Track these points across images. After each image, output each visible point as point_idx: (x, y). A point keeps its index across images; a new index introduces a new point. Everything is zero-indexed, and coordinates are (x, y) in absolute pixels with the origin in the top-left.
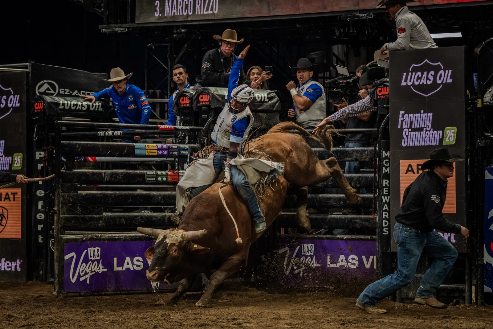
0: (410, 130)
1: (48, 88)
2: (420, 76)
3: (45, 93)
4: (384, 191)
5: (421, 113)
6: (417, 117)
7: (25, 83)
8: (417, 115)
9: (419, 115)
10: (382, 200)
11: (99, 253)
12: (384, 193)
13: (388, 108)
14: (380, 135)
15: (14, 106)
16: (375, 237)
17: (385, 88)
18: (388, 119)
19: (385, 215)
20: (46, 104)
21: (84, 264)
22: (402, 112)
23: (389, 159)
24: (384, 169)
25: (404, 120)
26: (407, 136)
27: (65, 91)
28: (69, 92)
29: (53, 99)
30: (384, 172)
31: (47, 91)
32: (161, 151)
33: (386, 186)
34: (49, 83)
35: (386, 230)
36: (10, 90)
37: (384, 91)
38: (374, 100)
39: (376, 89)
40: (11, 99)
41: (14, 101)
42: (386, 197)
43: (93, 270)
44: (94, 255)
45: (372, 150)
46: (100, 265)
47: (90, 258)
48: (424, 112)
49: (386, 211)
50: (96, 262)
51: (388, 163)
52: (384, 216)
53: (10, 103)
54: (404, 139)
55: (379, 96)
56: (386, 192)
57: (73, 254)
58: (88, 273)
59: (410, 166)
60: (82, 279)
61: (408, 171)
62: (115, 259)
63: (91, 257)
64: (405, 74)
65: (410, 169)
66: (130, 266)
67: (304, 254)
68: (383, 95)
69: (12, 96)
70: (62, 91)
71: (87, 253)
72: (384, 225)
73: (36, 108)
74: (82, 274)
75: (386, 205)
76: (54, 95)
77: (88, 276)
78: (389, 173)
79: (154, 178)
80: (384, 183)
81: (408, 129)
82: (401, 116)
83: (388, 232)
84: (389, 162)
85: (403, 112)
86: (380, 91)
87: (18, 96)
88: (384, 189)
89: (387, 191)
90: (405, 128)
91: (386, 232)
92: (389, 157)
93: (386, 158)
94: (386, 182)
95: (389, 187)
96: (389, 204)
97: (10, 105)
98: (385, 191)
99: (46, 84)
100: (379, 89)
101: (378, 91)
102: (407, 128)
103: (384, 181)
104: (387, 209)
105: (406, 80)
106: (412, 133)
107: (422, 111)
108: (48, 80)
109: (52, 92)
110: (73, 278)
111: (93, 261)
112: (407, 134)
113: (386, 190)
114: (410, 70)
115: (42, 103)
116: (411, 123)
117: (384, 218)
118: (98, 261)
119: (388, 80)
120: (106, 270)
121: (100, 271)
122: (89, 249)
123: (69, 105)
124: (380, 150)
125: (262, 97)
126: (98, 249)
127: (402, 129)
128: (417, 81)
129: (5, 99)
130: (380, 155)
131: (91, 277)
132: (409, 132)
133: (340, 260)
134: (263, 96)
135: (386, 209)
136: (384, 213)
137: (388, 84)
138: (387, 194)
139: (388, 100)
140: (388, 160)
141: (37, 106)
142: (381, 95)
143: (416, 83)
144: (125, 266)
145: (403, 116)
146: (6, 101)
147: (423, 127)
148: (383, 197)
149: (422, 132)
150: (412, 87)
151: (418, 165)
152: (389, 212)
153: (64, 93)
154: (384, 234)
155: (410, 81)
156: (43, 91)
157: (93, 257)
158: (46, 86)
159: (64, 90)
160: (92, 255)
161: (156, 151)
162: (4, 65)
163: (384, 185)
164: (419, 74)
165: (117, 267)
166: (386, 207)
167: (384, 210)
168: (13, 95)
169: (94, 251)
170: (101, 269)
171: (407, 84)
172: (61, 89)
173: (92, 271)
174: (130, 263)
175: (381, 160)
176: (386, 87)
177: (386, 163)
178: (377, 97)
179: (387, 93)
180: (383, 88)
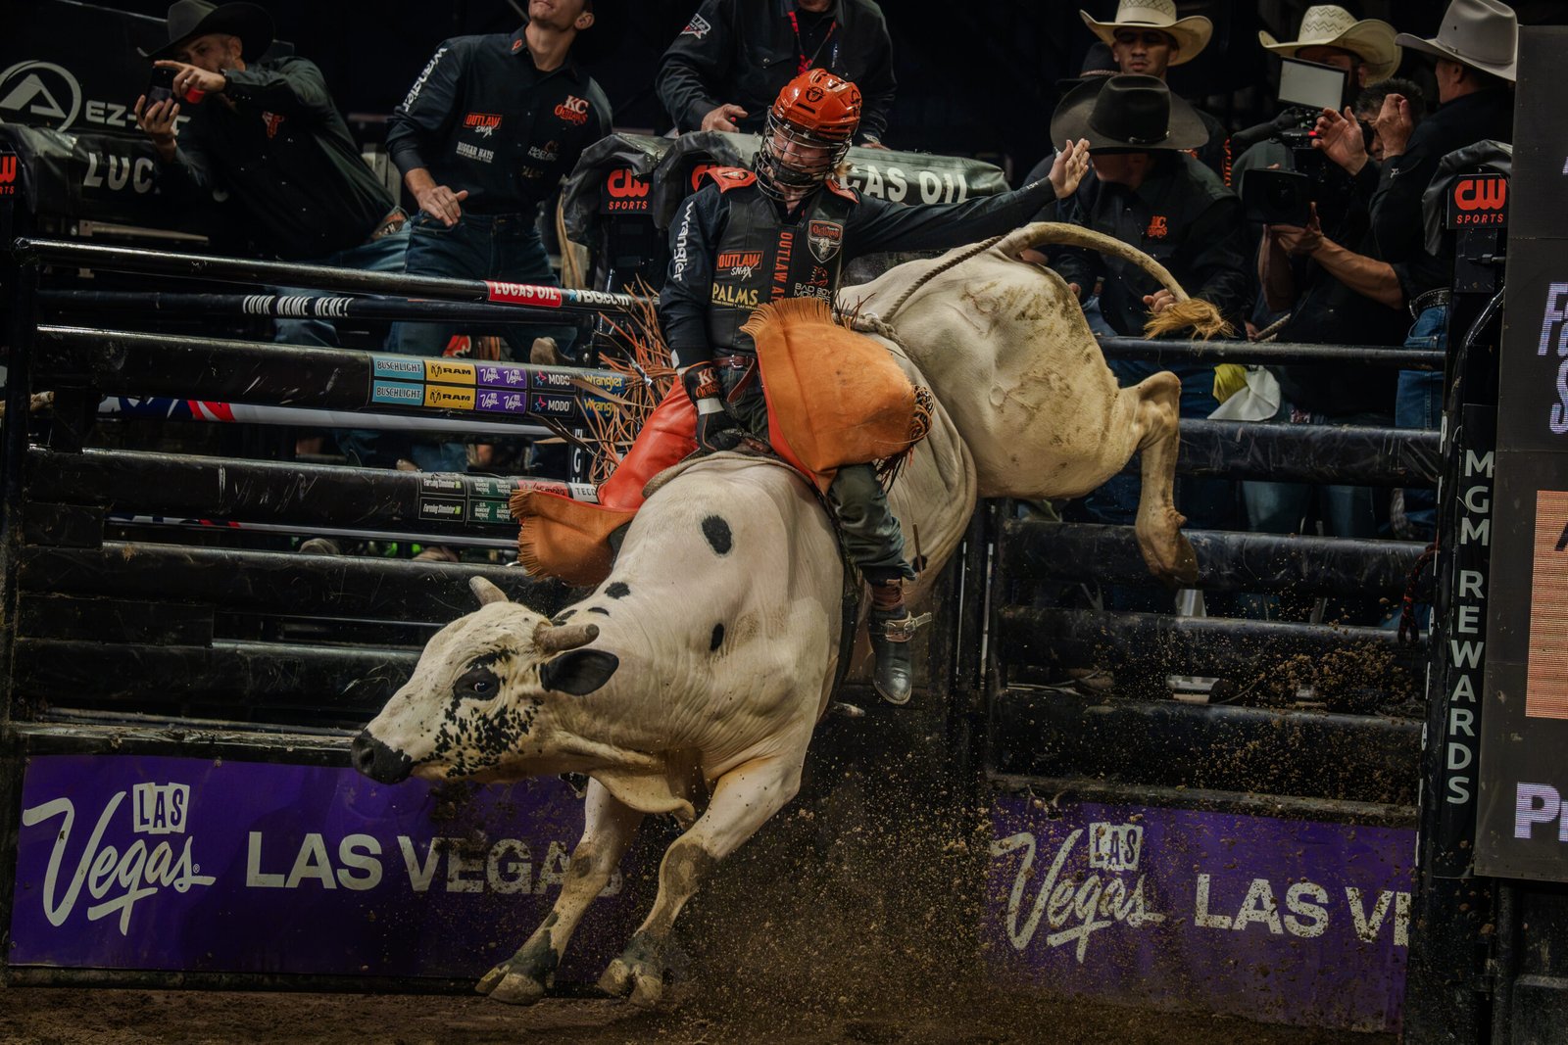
1: (40, 93)
3: (24, 116)
4: (1463, 619)
10: (1450, 659)
11: (184, 808)
12: (1462, 629)
13: (1498, 269)
14: (1457, 382)
16: (1408, 811)
17: (1491, 183)
18: (1497, 313)
19: (1458, 721)
20: (31, 166)
21: (111, 850)
23: (1489, 483)
24: (1466, 523)
27: (108, 113)
28: (123, 117)
29: (59, 143)
30: (1464, 540)
31: (35, 109)
32: (494, 395)
33: (1470, 599)
34: (42, 74)
35: (1457, 784)
37: (1485, 197)
38: (1442, 229)
39: (1452, 186)
42: (1467, 645)
43: (151, 878)
44: (160, 817)
45: (1420, 441)
46: (186, 857)
47: (138, 828)
50: (165, 846)
51: (1486, 502)
52: (1454, 723)
55: (1464, 213)
56: (1468, 624)
57: (63, 805)
58: (125, 891)
60: (95, 914)
62: (255, 839)
63: (144, 821)
66: (324, 871)
67: (1099, 864)
68: (1479, 211)
70: (94, 111)
71: (127, 803)
72: (1452, 765)
74: (98, 893)
75: (1465, 679)
76: (63, 128)
77: (125, 903)
78: (1485, 543)
79: (454, 504)
80: (1464, 585)
82: (1551, 305)
83: (1466, 795)
84: (1489, 495)
86: (1469, 195)
88: (1463, 609)
89: (1474, 619)
91: (1458, 791)
92: (1489, 474)
93: (1479, 478)
94: (1471, 580)
95: (1482, 604)
96: (1477, 677)
98: (1465, 616)
99: (33, 77)
100: (1467, 185)
101: (1459, 191)
103: (1464, 574)
104: (1470, 694)
108: (42, 60)
109: (56, 111)
110: (55, 906)
111: (152, 842)
113: (1468, 614)
115: (13, 159)
117: (1453, 731)
118: (176, 842)
119: (1509, 149)
120: (209, 881)
121: (183, 886)
122: (137, 788)
123: (125, 176)
124: (1455, 447)
125: (945, 189)
126: (179, 792)
127: (1554, 360)
130: (1451, 466)
131: (140, 906)
133: (1250, 899)
134: (951, 185)
135: (1464, 694)
136: (1455, 712)
137: (1507, 166)
138: (1474, 630)
139: (1503, 233)
140: (1485, 489)
142: (1472, 213)
144: (300, 870)
148: (1454, 644)
152: (1476, 708)
153: (101, 120)
154: (1450, 799)
156: (18, 107)
157: (152, 821)
158: (32, 86)
159: (103, 105)
160: (149, 814)
161: (471, 392)
163: (1463, 594)
165: (261, 872)
166: (1463, 689)
167: (1455, 698)
169: (161, 796)
170: (188, 877)
172: (90, 104)
173: (143, 884)
174: (322, 855)
175: (1458, 483)
176: (1497, 179)
177: (1477, 499)
178: (1454, 219)
179: (1498, 204)
180: (1480, 184)
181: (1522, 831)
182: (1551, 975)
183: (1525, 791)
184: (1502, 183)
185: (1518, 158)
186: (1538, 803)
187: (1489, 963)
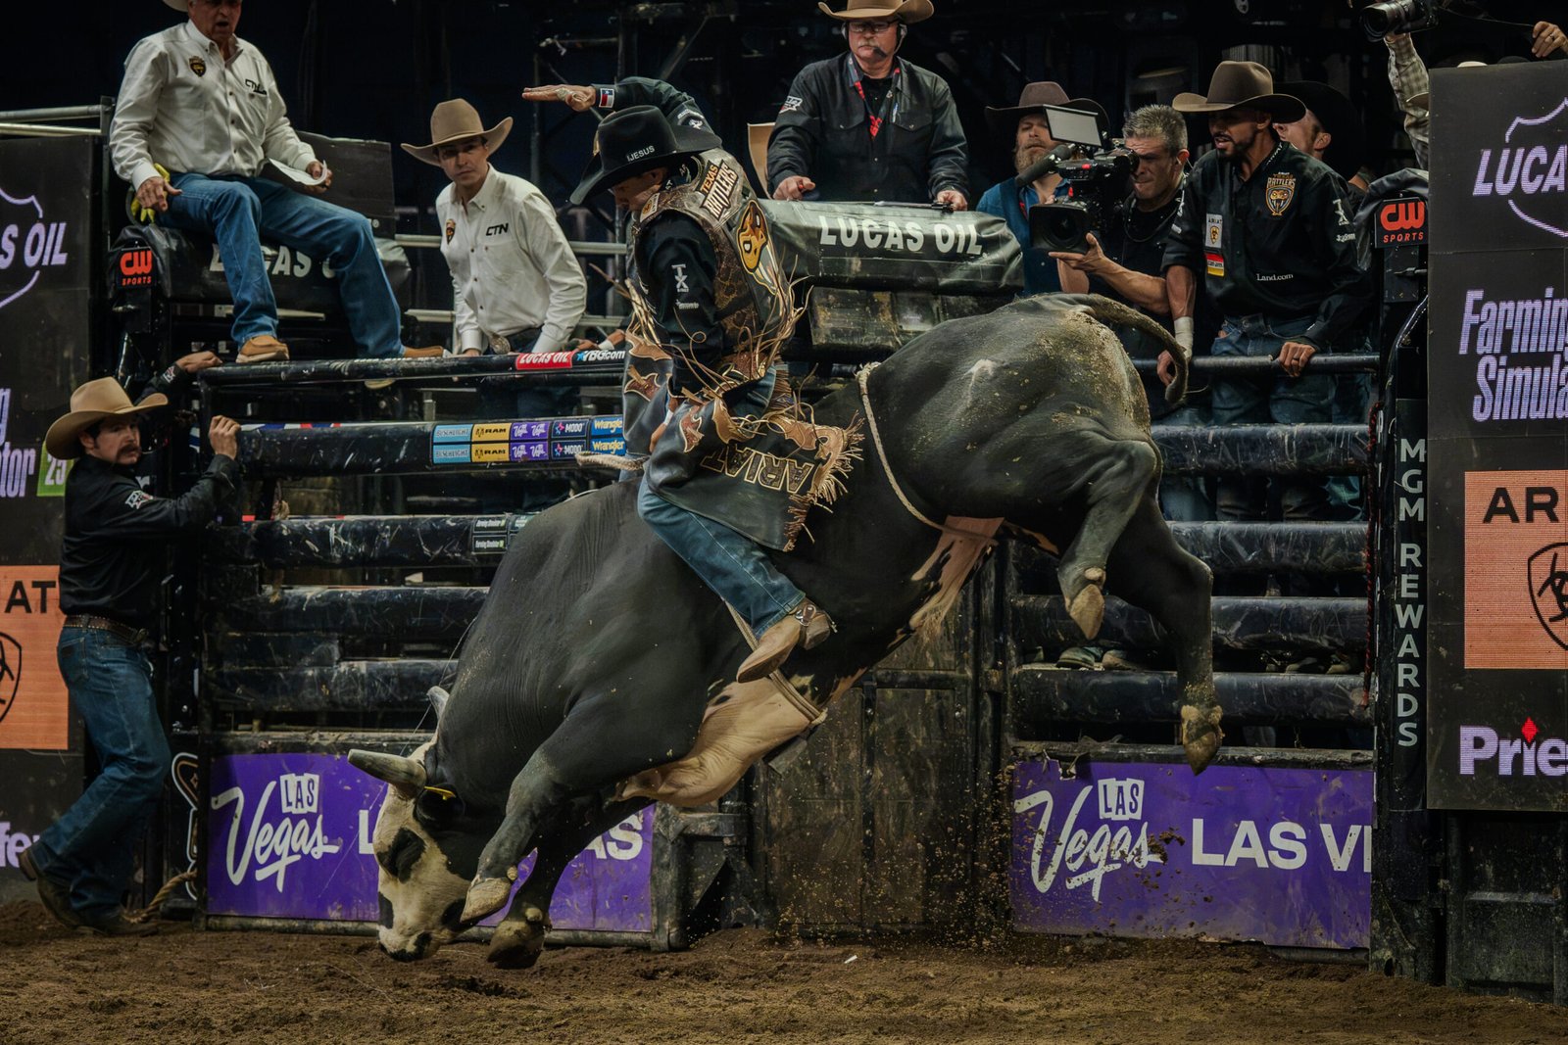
0: (1503, 361)
2: (1544, 160)
4: (1405, 586)
5: (1543, 299)
6: (1529, 314)
7: (88, 176)
8: (1529, 305)
9: (1538, 304)
10: (1396, 620)
12: (1404, 594)
13: (1421, 280)
14: (1390, 380)
15: (45, 262)
16: (1369, 755)
17: (1411, 205)
18: (1423, 319)
19: (1405, 674)
20: (163, 256)
21: (268, 827)
22: (1473, 295)
23: (1423, 467)
24: (1404, 503)
25: (1481, 323)
26: (1493, 384)
30: (1402, 517)
33: (1411, 568)
35: (1407, 729)
36: (32, 203)
37: (1407, 218)
38: (1372, 248)
39: (1377, 211)
40: (37, 237)
41: (48, 246)
42: (1410, 608)
43: (296, 848)
44: (299, 800)
45: (1363, 435)
47: (285, 809)
48: (1557, 296)
49: (1408, 658)
50: (304, 822)
51: (1420, 483)
52: (1401, 677)
53: (33, 253)
54: (1481, 394)
55: (1389, 233)
56: (1409, 590)
57: (236, 793)
58: (279, 858)
59: (1501, 492)
60: (260, 875)
61: (1493, 511)
63: (289, 804)
64: (1486, 155)
65: (1501, 504)
67: (1108, 815)
68: (1402, 231)
69: (38, 228)
71: (277, 791)
72: (1401, 713)
73: (126, 271)
74: (262, 859)
75: (1409, 638)
77: (280, 867)
78: (1421, 518)
80: (1404, 556)
81: (1498, 357)
82: (1469, 307)
83: (1414, 738)
84: (1423, 477)
85: (1478, 294)
86: (1393, 217)
87: (63, 226)
88: (1405, 577)
89: (1415, 586)
90: (1485, 354)
91: (1407, 736)
92: (1422, 459)
93: (1413, 462)
94: (1410, 551)
95: (1422, 572)
96: (1420, 636)
97: (31, 261)
100: (1390, 209)
101: (1384, 216)
102: (1492, 354)
103: (1404, 547)
104: (1414, 650)
105: (1490, 178)
106: (1511, 371)
107: (1549, 292)
110: (235, 868)
111: (295, 819)
112: (1492, 376)
113: (1409, 581)
114: (1507, 140)
115: (149, 254)
116: (1508, 335)
117: (1401, 684)
118: (311, 819)
120: (336, 849)
121: (318, 854)
122: (283, 779)
124: (1390, 438)
125: (957, 238)
126: (311, 780)
127: (1474, 357)
128: (1532, 179)
129: (15, 235)
130: (1390, 451)
131: (290, 870)
132: (1499, 367)
133: (1239, 839)
135: (1409, 651)
136: (1402, 667)
137: (1424, 191)
138: (1415, 595)
139: (1424, 249)
140: (1417, 472)
141: (130, 264)
142: (1396, 233)
143: (1529, 188)
145: (1477, 310)
146: (19, 242)
147: (1551, 349)
148: (1398, 607)
149: (1547, 370)
150: (1511, 202)
151: (1531, 492)
152: (1420, 663)
154: (1401, 743)
155: (1506, 180)
157: (294, 804)
160: (292, 798)
162: (12, 113)
163: (1403, 564)
164: (1540, 153)
166: (1408, 646)
167: (1401, 655)
168: (41, 221)
169: (299, 784)
170: (321, 847)
171: (1494, 188)
173: (291, 852)
175: (1393, 468)
176: (1416, 201)
177: (1412, 481)
178: (1381, 239)
179: (1418, 224)
180: (1402, 206)
181: (1467, 768)
182: (1496, 890)
183: (1468, 733)
184: (1421, 205)
185: (1436, 183)
186: (1479, 743)
187: (1441, 883)
